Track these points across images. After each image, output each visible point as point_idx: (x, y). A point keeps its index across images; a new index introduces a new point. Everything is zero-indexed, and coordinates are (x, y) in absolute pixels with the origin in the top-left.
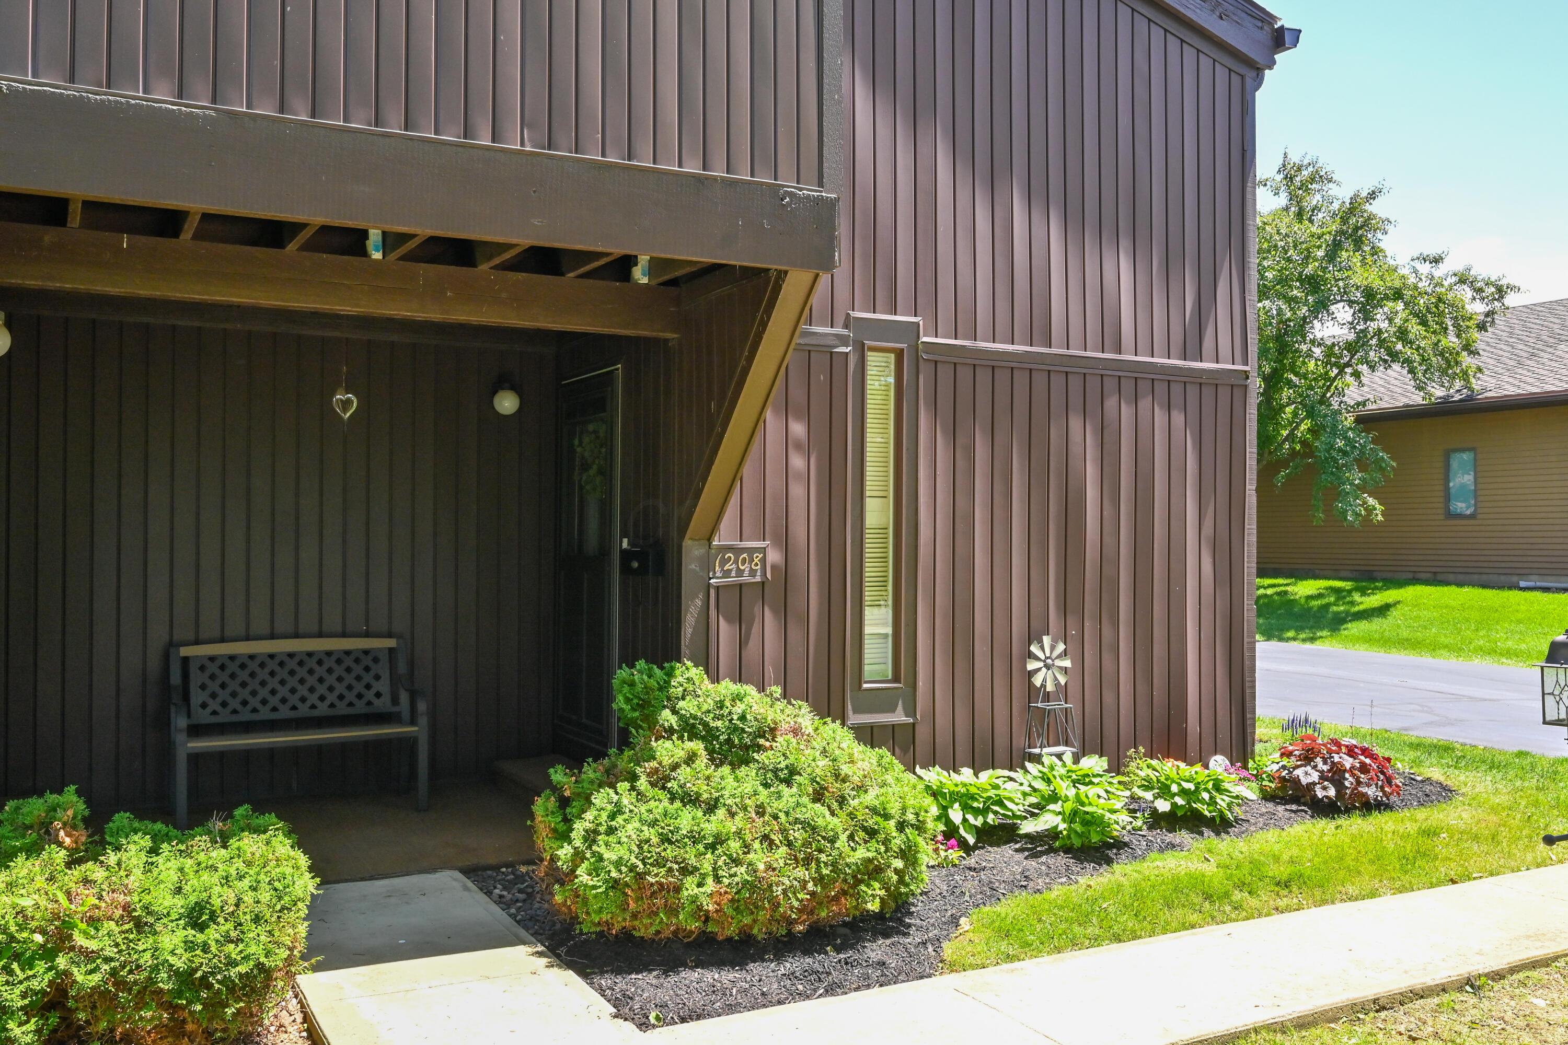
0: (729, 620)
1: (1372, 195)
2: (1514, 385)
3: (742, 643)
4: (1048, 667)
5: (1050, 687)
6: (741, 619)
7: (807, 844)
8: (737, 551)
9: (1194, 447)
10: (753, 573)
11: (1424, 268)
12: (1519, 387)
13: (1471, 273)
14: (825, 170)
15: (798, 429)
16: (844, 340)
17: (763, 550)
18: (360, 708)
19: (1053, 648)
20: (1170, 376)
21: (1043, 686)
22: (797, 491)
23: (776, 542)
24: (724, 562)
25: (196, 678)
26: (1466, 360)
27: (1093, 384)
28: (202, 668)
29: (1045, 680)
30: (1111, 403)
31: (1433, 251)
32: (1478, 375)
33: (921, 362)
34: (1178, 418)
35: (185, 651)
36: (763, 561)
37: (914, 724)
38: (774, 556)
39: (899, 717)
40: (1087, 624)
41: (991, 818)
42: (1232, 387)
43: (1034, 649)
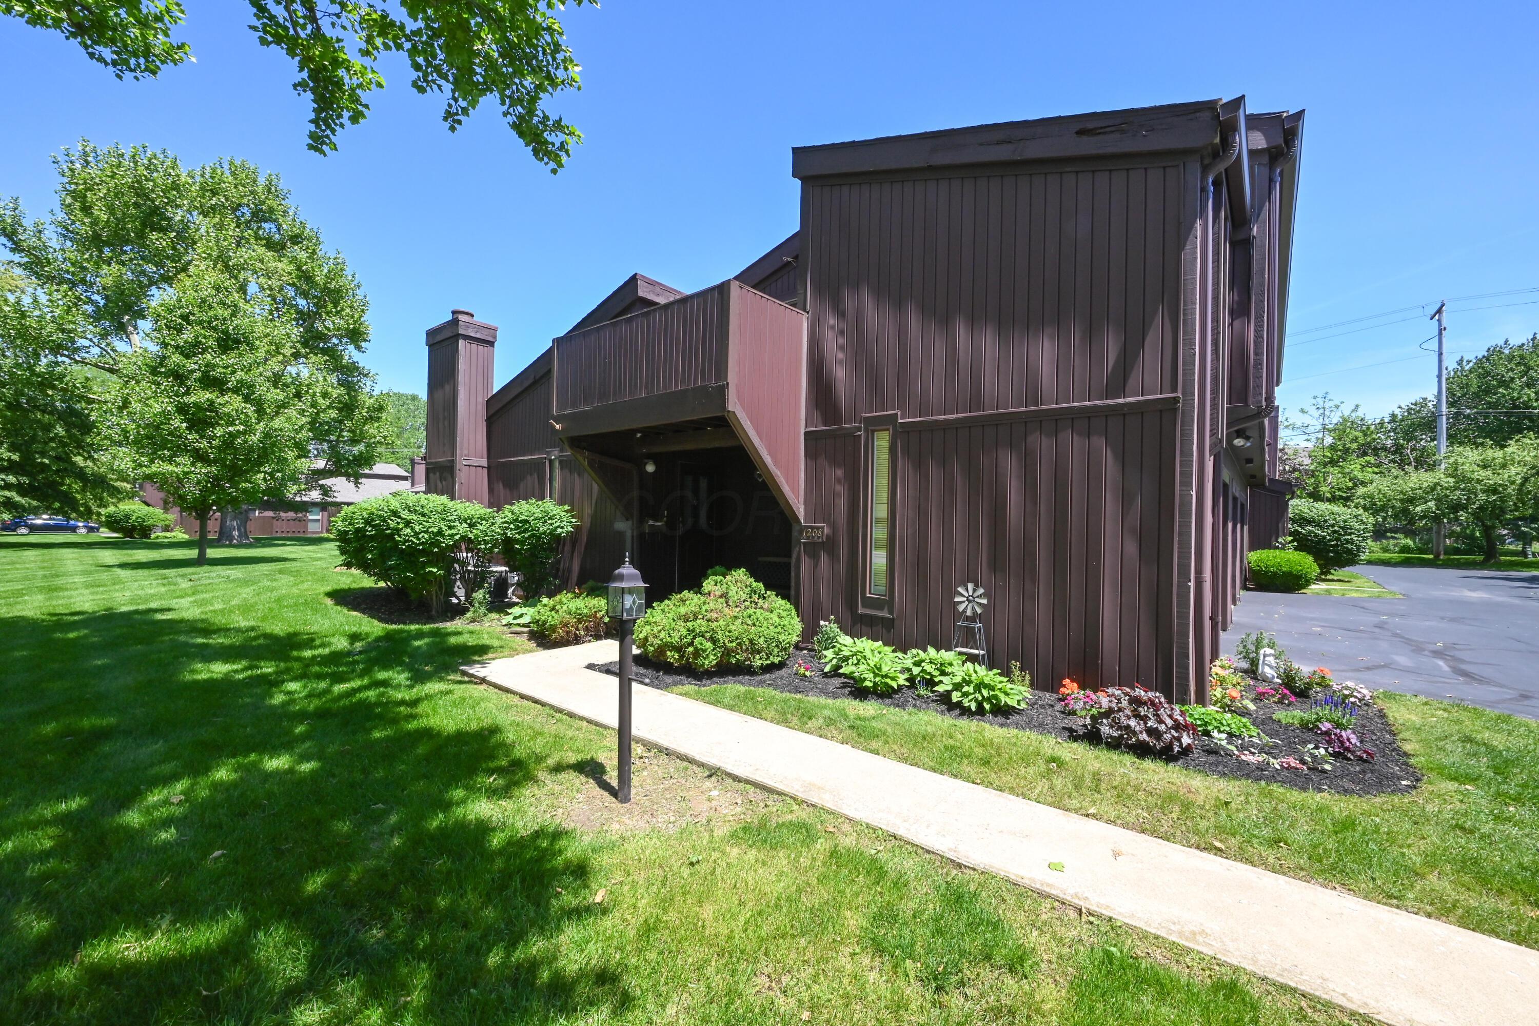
0: (809, 557)
3: (816, 567)
4: (969, 601)
5: (969, 613)
6: (814, 557)
8: (812, 528)
10: (819, 537)
15: (840, 472)
16: (860, 429)
17: (822, 528)
19: (975, 591)
22: (839, 501)
23: (829, 526)
24: (807, 532)
27: (1019, 428)
29: (966, 608)
30: (1034, 439)
33: (900, 433)
34: (1100, 442)
36: (822, 532)
37: (893, 619)
38: (827, 531)
39: (885, 614)
40: (1012, 580)
42: (1161, 411)
43: (959, 589)
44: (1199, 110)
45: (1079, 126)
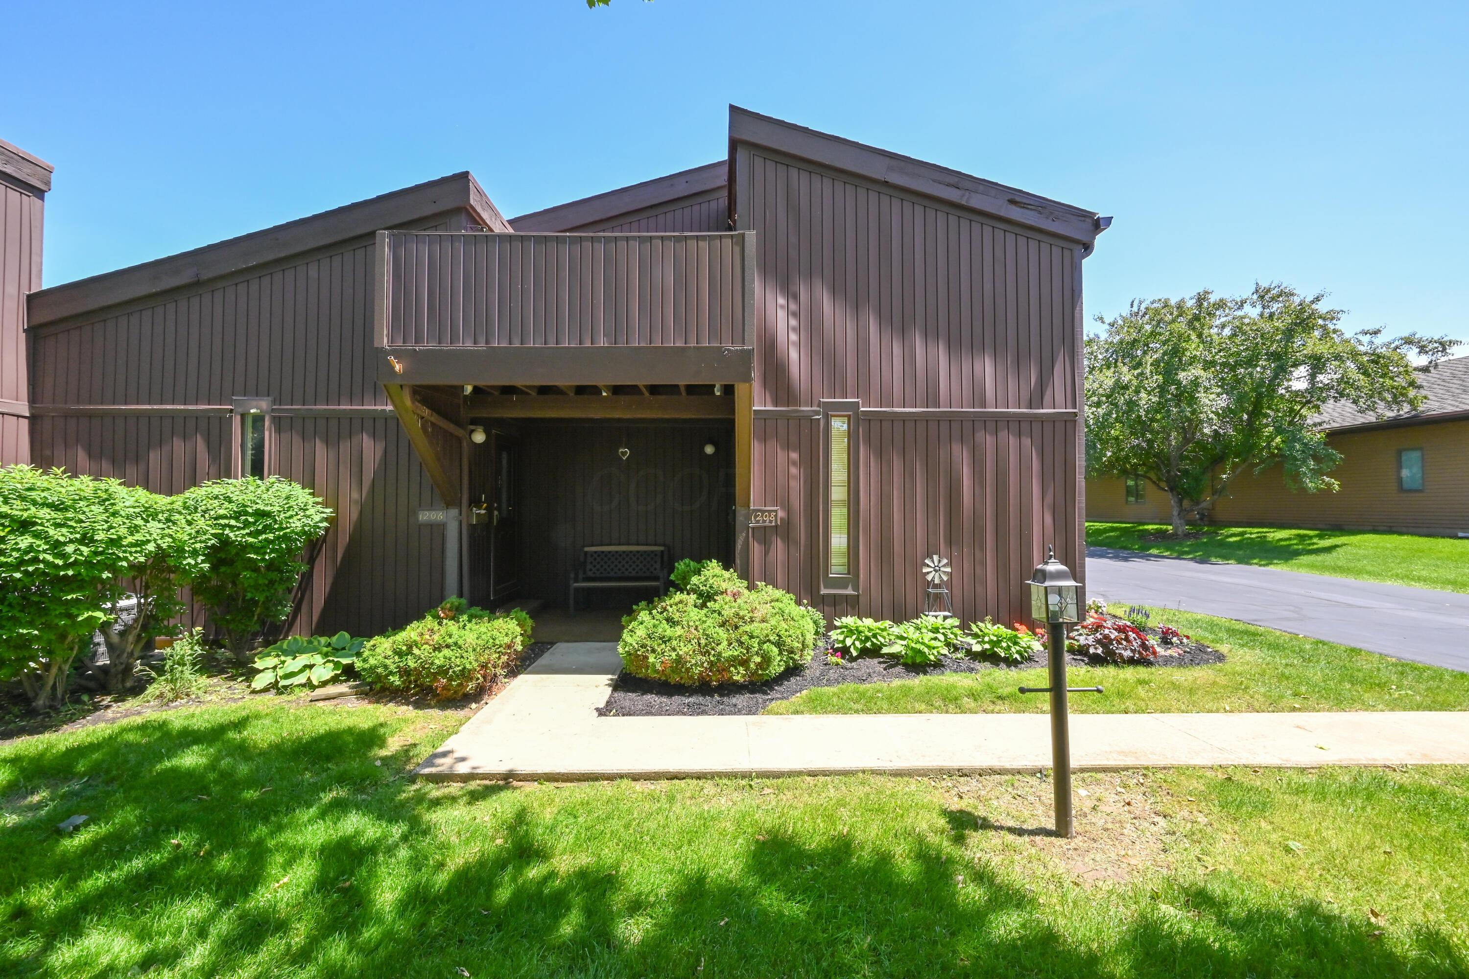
0: (759, 543)
1: (1317, 299)
2: (1454, 406)
3: (766, 553)
4: (936, 571)
5: (937, 581)
6: (765, 543)
7: (706, 645)
8: (763, 512)
9: (1037, 454)
10: (771, 522)
11: (1366, 339)
12: (1457, 407)
13: (1416, 336)
14: (746, 336)
15: (794, 456)
16: (818, 413)
17: (776, 511)
18: (648, 574)
19: (939, 561)
20: (1019, 419)
21: (933, 580)
22: (794, 484)
23: (782, 508)
24: (756, 517)
25: (589, 560)
26: (1412, 393)
27: (968, 426)
28: (592, 556)
29: (934, 577)
30: (980, 435)
31: (1372, 327)
32: (1424, 401)
33: (861, 421)
34: (1027, 441)
35: (586, 549)
36: (776, 516)
37: (858, 596)
38: (781, 514)
39: (849, 591)
40: (965, 550)
41: (868, 645)
42: (1065, 421)
43: (927, 561)
44: (1084, 216)
45: (1010, 197)
